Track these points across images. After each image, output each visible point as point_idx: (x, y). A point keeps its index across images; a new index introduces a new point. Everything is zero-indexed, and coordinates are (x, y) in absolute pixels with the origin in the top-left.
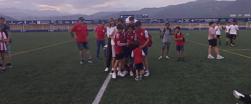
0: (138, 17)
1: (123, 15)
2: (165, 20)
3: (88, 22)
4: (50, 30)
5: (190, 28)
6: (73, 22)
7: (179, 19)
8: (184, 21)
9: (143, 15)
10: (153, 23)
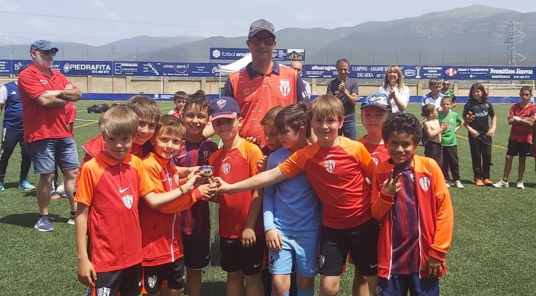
3: (98, 69)
7: (407, 67)
8: (423, 72)
9: (289, 51)
10: (321, 76)
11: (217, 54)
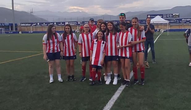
0: (168, 16)
1: (150, 15)
9: (174, 14)
10: (185, 23)
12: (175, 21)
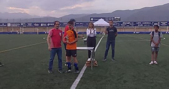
0: (110, 19)
1: (93, 18)
2: (138, 23)
4: (20, 32)
5: (168, 32)
6: (42, 25)
7: (155, 22)
8: (160, 24)
9: (115, 18)
10: (126, 26)
11: (92, 19)
12: (116, 24)
